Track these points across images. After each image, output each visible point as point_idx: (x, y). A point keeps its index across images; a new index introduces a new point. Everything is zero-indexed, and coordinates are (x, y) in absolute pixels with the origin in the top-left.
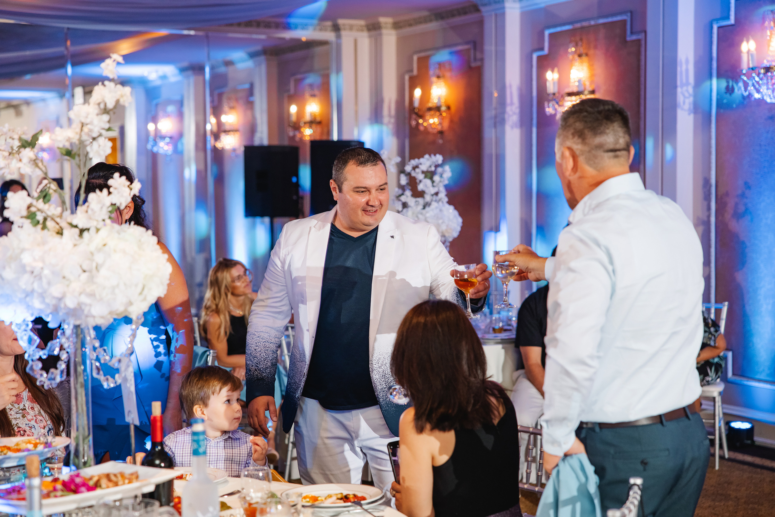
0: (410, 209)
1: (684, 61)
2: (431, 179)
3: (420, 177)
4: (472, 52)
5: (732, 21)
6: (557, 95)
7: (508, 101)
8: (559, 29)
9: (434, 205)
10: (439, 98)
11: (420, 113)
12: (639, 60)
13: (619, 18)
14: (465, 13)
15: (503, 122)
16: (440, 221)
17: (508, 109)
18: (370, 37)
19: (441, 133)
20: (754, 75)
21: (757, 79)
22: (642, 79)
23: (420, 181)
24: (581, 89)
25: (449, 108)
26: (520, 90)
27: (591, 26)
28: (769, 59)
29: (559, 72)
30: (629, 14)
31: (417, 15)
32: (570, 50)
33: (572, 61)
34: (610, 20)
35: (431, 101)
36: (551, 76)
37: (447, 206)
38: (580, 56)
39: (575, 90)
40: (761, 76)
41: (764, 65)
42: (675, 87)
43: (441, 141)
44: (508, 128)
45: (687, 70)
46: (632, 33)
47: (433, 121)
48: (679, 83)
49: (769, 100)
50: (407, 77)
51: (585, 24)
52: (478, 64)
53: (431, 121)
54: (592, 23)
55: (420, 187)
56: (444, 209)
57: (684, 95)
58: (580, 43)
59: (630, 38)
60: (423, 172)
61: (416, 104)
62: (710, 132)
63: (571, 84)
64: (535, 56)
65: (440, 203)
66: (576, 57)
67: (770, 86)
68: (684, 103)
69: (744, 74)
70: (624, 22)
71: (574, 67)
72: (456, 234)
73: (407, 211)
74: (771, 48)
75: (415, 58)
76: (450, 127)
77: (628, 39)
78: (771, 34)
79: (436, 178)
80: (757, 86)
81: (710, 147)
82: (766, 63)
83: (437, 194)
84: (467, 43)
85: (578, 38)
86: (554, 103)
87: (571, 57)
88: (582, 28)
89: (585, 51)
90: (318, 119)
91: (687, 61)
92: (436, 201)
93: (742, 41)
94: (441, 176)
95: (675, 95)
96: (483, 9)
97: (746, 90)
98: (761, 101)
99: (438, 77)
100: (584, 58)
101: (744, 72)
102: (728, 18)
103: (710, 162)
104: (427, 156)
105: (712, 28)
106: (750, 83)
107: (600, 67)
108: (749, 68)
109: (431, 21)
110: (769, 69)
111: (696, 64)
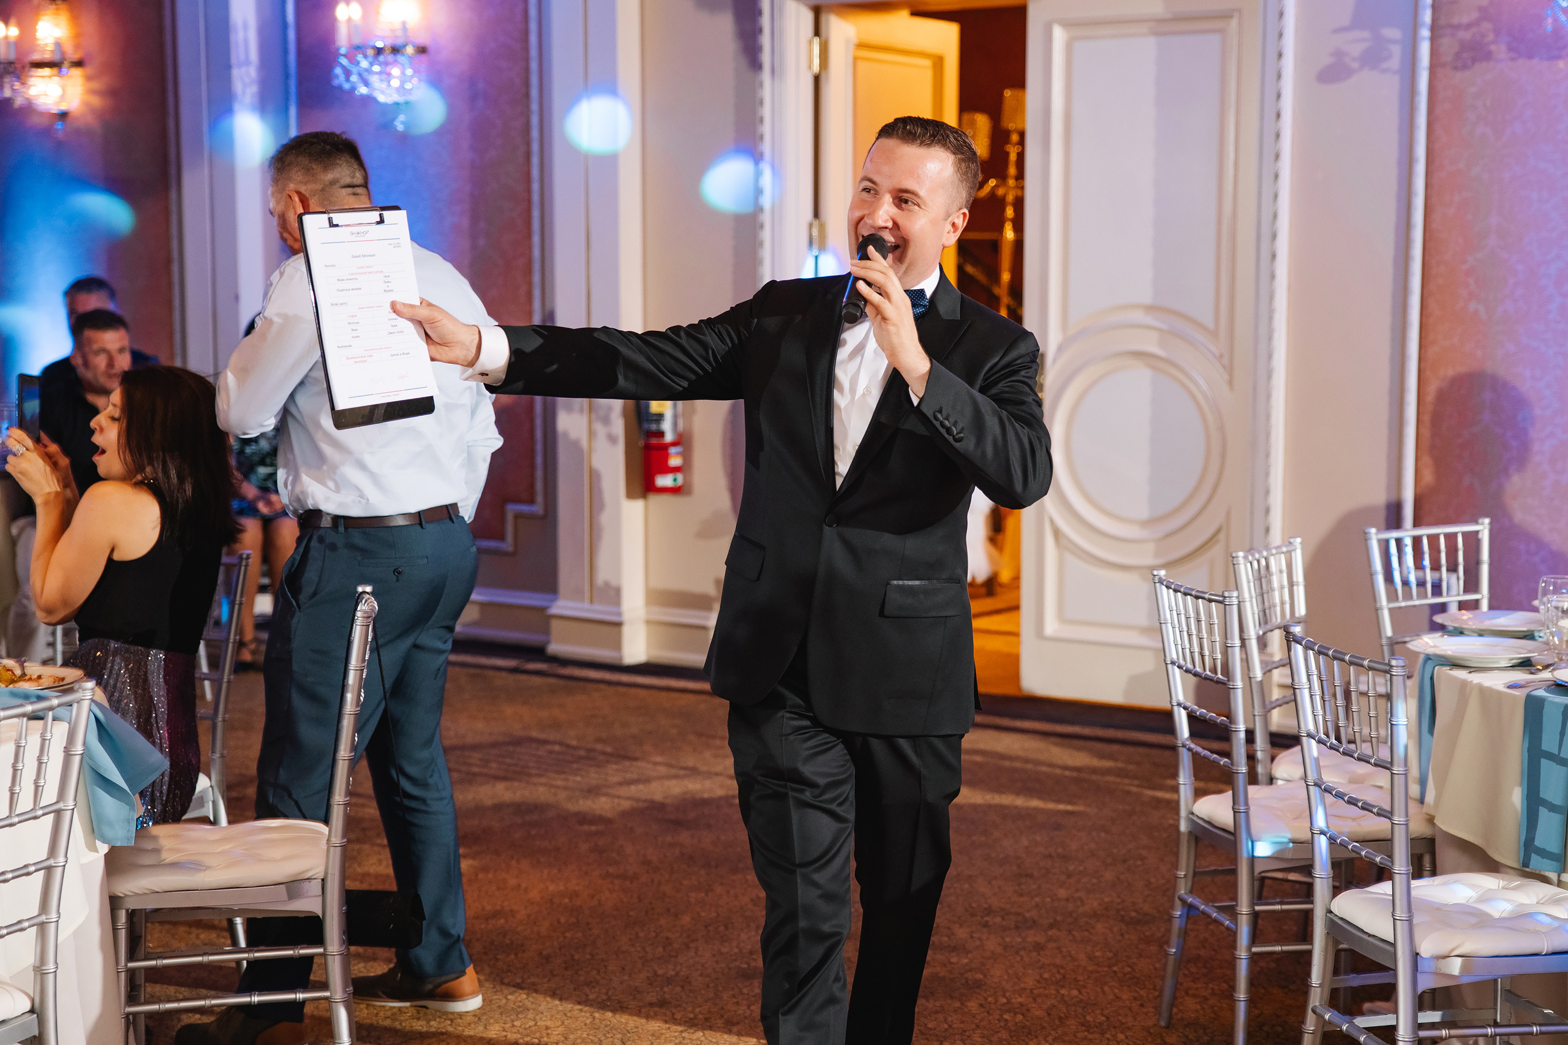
1: (240, 24)
6: (18, 66)
12: (160, 17)
20: (358, 57)
21: (364, 64)
22: (169, 48)
24: (59, 57)
28: (380, 34)
29: (20, 25)
33: (39, 8)
36: (5, 32)
39: (50, 59)
40: (370, 59)
41: (373, 44)
42: (229, 67)
45: (246, 41)
48: (234, 61)
49: (381, 98)
57: (243, 80)
63: (41, 49)
67: (384, 77)
68: (244, 93)
71: (43, 20)
80: (364, 76)
82: (375, 41)
86: (14, 79)
87: (36, 2)
91: (246, 27)
93: (336, 3)
95: (228, 78)
97: (347, 80)
98: (369, 100)
101: (343, 51)
106: (354, 69)
108: (350, 45)
110: (379, 51)
111: (262, 31)
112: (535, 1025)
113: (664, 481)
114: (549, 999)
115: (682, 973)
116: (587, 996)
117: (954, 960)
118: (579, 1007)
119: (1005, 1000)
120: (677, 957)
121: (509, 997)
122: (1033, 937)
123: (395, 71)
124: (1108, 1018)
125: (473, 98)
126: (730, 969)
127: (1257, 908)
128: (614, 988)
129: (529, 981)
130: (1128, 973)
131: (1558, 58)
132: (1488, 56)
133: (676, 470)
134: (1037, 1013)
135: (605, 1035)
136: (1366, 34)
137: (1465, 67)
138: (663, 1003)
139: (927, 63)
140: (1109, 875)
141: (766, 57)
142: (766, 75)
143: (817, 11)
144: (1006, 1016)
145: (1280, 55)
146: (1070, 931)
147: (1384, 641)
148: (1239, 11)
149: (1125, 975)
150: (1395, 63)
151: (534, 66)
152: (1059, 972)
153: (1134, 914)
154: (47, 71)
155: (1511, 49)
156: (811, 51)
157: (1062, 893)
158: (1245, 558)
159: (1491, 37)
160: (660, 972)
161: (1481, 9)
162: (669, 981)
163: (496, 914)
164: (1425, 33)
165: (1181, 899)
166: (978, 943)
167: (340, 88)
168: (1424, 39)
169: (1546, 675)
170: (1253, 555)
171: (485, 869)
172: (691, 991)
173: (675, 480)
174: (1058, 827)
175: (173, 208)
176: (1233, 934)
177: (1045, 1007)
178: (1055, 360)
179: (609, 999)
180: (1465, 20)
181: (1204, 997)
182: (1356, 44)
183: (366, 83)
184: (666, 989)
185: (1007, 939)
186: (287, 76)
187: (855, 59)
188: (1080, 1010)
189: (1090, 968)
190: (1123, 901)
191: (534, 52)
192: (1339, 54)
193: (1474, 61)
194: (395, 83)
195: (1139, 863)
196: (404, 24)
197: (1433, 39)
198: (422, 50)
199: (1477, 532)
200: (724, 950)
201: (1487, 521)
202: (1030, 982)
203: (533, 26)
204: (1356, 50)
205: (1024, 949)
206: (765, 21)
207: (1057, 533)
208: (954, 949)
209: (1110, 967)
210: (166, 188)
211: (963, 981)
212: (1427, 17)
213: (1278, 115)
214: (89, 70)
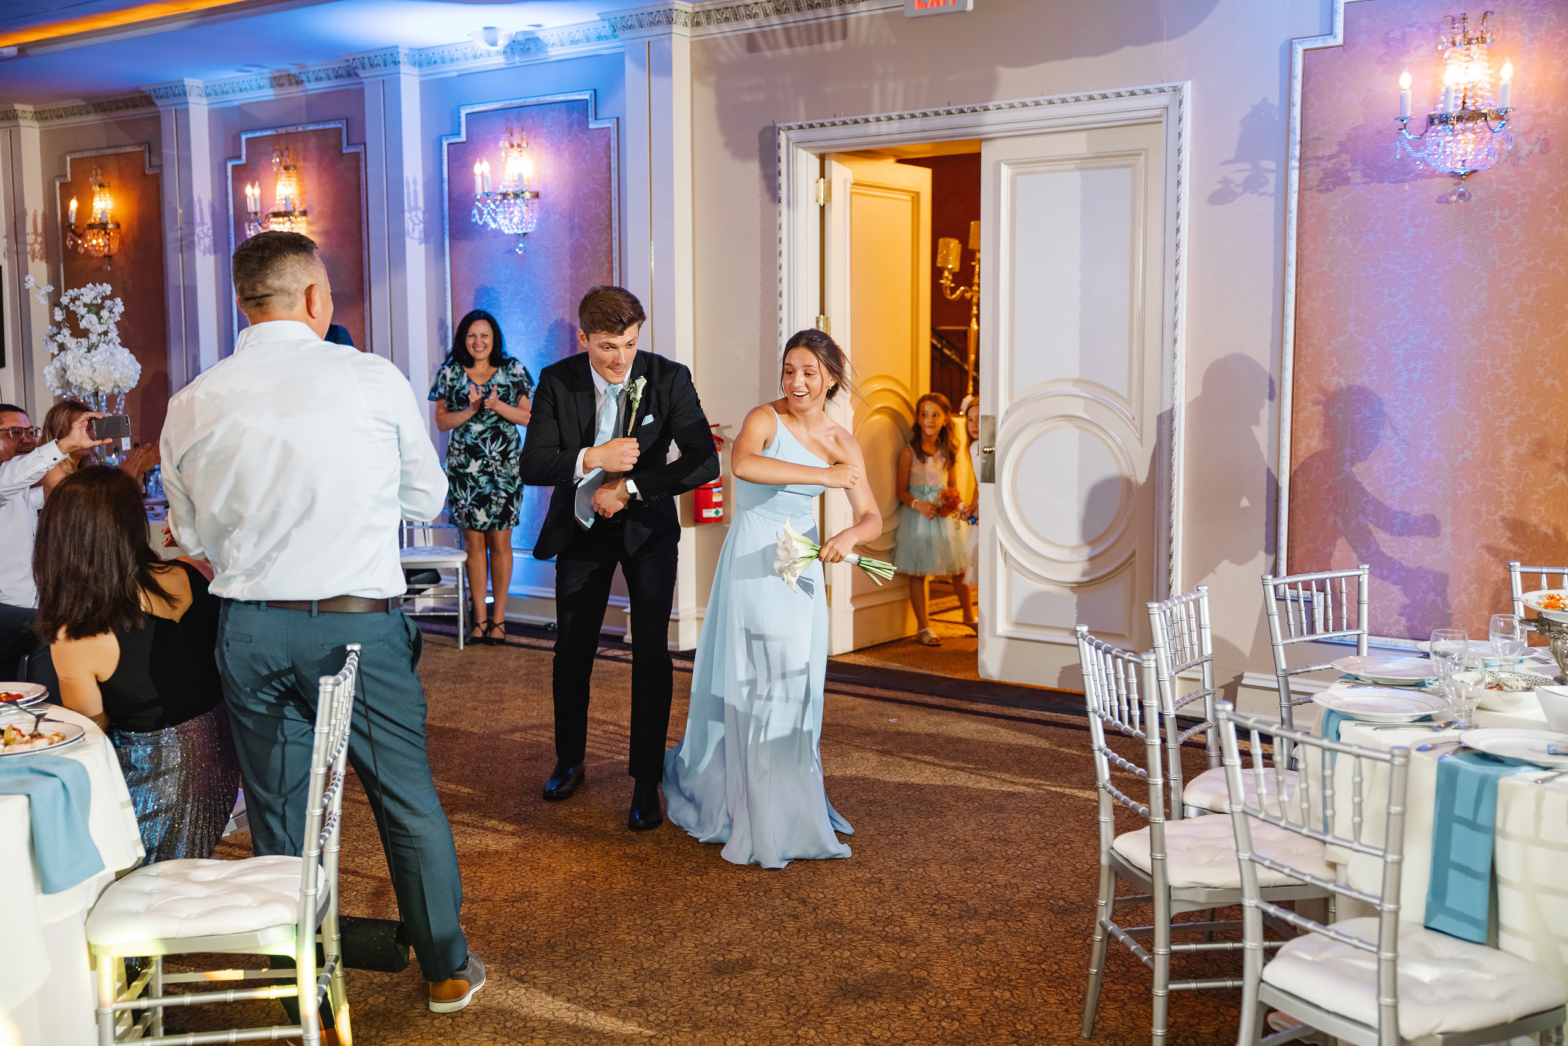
0: (69, 352)
1: (411, 181)
2: (97, 314)
3: (83, 311)
4: (147, 155)
5: (463, 138)
6: (259, 214)
7: (198, 219)
8: (259, 134)
9: (102, 347)
10: (103, 213)
11: (79, 231)
12: (359, 178)
13: (332, 126)
14: (135, 106)
15: (191, 246)
16: (112, 368)
17: (198, 230)
19: (109, 257)
20: (489, 201)
21: (493, 206)
22: (364, 200)
23: (83, 317)
24: (290, 209)
25: (118, 226)
26: (213, 206)
27: (298, 133)
28: (506, 183)
29: (261, 187)
30: (345, 122)
31: (67, 104)
32: (273, 161)
33: (277, 174)
34: (321, 127)
35: (93, 215)
36: (251, 192)
37: (121, 348)
38: (286, 168)
39: (282, 209)
40: (497, 203)
41: (500, 191)
42: (403, 211)
43: (109, 268)
44: (198, 254)
45: (415, 192)
46: (348, 145)
47: (97, 241)
48: (406, 208)
49: (506, 232)
50: (58, 184)
51: (291, 130)
52: (155, 171)
53: (94, 242)
54: (300, 129)
55: (83, 324)
56: (115, 351)
57: (413, 221)
58: (286, 153)
59: (347, 150)
60: (85, 305)
61: (73, 219)
62: (444, 265)
63: (277, 202)
64: (230, 165)
65: (111, 344)
66: (282, 169)
67: (507, 215)
68: (413, 231)
69: (478, 200)
70: (340, 129)
71: (279, 183)
72: (133, 385)
73: (66, 354)
74: (506, 172)
75: (68, 159)
76: (120, 250)
77: (344, 151)
78: (507, 156)
79: (104, 313)
80: (493, 215)
81: (445, 283)
82: (502, 189)
83: (106, 333)
84: (139, 144)
85: (283, 148)
86: (256, 224)
87: (275, 169)
88: (287, 134)
89: (292, 163)
91: (415, 182)
92: (104, 342)
93: (474, 163)
94: (111, 311)
95: (403, 220)
96: (158, 102)
97: (481, 218)
98: (498, 232)
99: (101, 186)
100: (292, 171)
101: (478, 197)
102: (458, 134)
103: (445, 301)
104: (90, 285)
105: (441, 144)
106: (485, 212)
107: (312, 184)
108: (484, 193)
109: (88, 113)
110: (505, 195)
111: (425, 185)
112: (524, 1027)
113: (708, 513)
114: (543, 995)
115: (665, 967)
116: (578, 991)
117: (903, 954)
118: (568, 1005)
119: (944, 1003)
120: (664, 946)
121: (510, 992)
122: (975, 928)
123: (516, 212)
124: (1036, 1026)
125: (572, 229)
126: (707, 961)
127: (1174, 948)
128: (603, 983)
129: (531, 973)
130: (1056, 972)
131: (1404, 181)
132: (1347, 181)
133: (718, 505)
134: (972, 1019)
135: (582, 1040)
136: (1248, 166)
137: (1328, 190)
138: (641, 1002)
139: (909, 198)
140: (1041, 860)
141: (783, 193)
142: (784, 206)
143: (822, 158)
144: (944, 1024)
145: (1179, 183)
146: (1006, 921)
147: (1280, 673)
148: (1146, 150)
149: (1052, 973)
150: (1271, 187)
151: (615, 204)
152: (994, 971)
153: (1062, 903)
154: (280, 219)
155: (1365, 175)
156: (818, 189)
157: (1001, 879)
158: (1160, 608)
159: (1349, 165)
160: (646, 965)
161: (1340, 144)
162: (652, 975)
163: (524, 896)
164: (1295, 163)
165: (1101, 924)
166: (925, 935)
167: (476, 223)
168: (1294, 168)
169: (1450, 733)
170: (1166, 605)
171: (525, 848)
172: (668, 989)
173: (717, 512)
174: (1001, 809)
175: (367, 314)
176: (1151, 972)
177: (980, 1011)
178: (1002, 424)
179: (595, 997)
180: (1328, 153)
181: (1123, 1000)
182: (1239, 174)
183: (495, 221)
184: (647, 985)
185: (951, 930)
186: (443, 218)
187: (852, 193)
188: (1011, 1017)
189: (1022, 965)
190: (1053, 888)
191: (615, 195)
192: (1226, 181)
193: (1335, 185)
194: (515, 220)
195: (1067, 847)
196: (520, 176)
197: (1300, 168)
198: (537, 195)
199: (1359, 576)
200: (706, 940)
201: (1367, 566)
202: (967, 982)
203: (614, 175)
204: (1239, 178)
205: (965, 942)
206: (783, 166)
207: (1006, 555)
208: (904, 941)
209: (1039, 964)
210: (363, 301)
211: (909, 980)
212: (1296, 151)
213: (1178, 230)
214: (310, 217)
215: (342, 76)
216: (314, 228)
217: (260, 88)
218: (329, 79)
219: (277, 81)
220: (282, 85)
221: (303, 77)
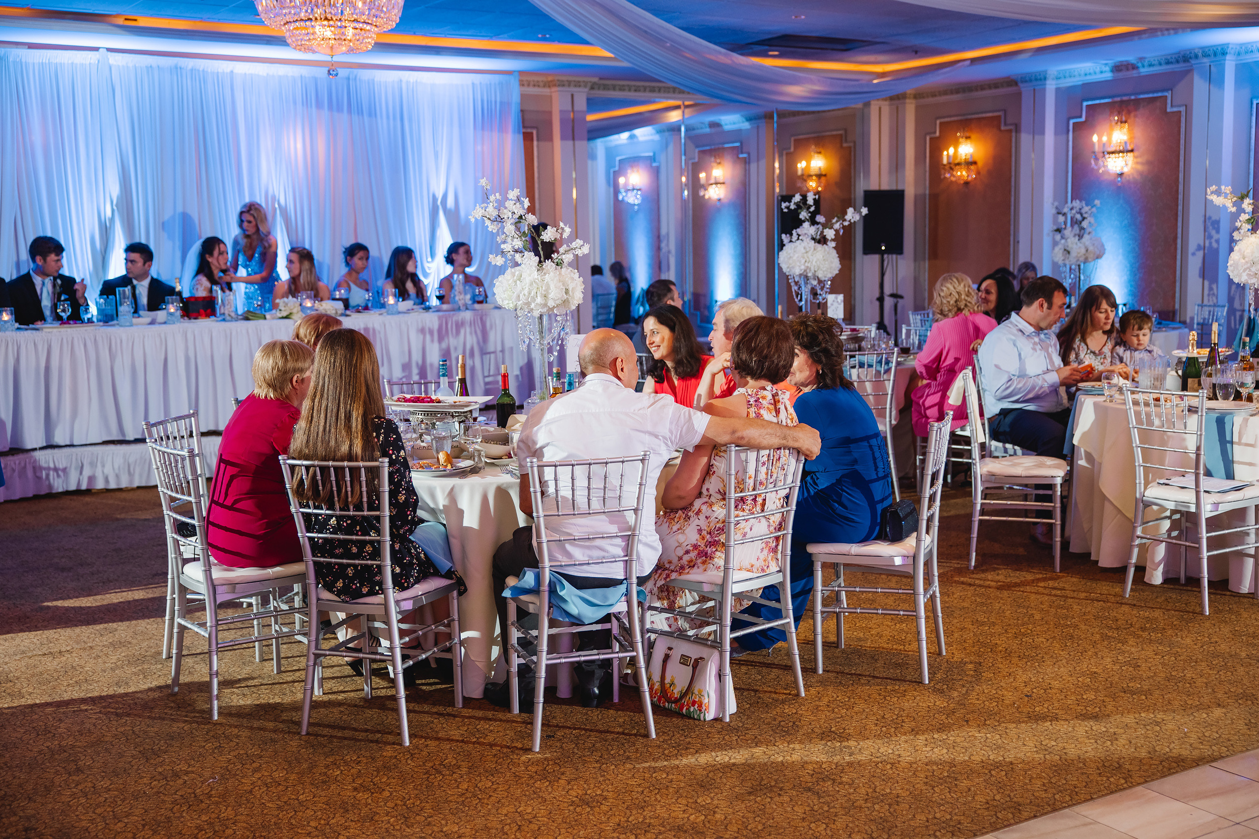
4: (1002, 118)
8: (1097, 102)
10: (966, 155)
11: (949, 168)
13: (1161, 95)
14: (997, 87)
18: (890, 105)
27: (1130, 101)
30: (1170, 92)
34: (1151, 96)
35: (959, 157)
38: (1121, 123)
46: (1172, 106)
47: (961, 173)
50: (927, 139)
51: (1125, 98)
52: (1010, 127)
53: (959, 174)
54: (1133, 97)
58: (1122, 113)
59: (1169, 110)
64: (1071, 122)
66: (1118, 123)
70: (1165, 97)
75: (938, 123)
76: (977, 178)
77: (1167, 111)
84: (997, 111)
85: (1121, 109)
88: (1122, 102)
89: (1126, 119)
90: (824, 173)
96: (1021, 85)
100: (1125, 125)
105: (1252, 103)
107: (1139, 132)
215: (1172, 63)
216: (1139, 160)
217: (1102, 72)
218: (1160, 64)
219: (1117, 68)
220: (1120, 70)
221: (1140, 65)
